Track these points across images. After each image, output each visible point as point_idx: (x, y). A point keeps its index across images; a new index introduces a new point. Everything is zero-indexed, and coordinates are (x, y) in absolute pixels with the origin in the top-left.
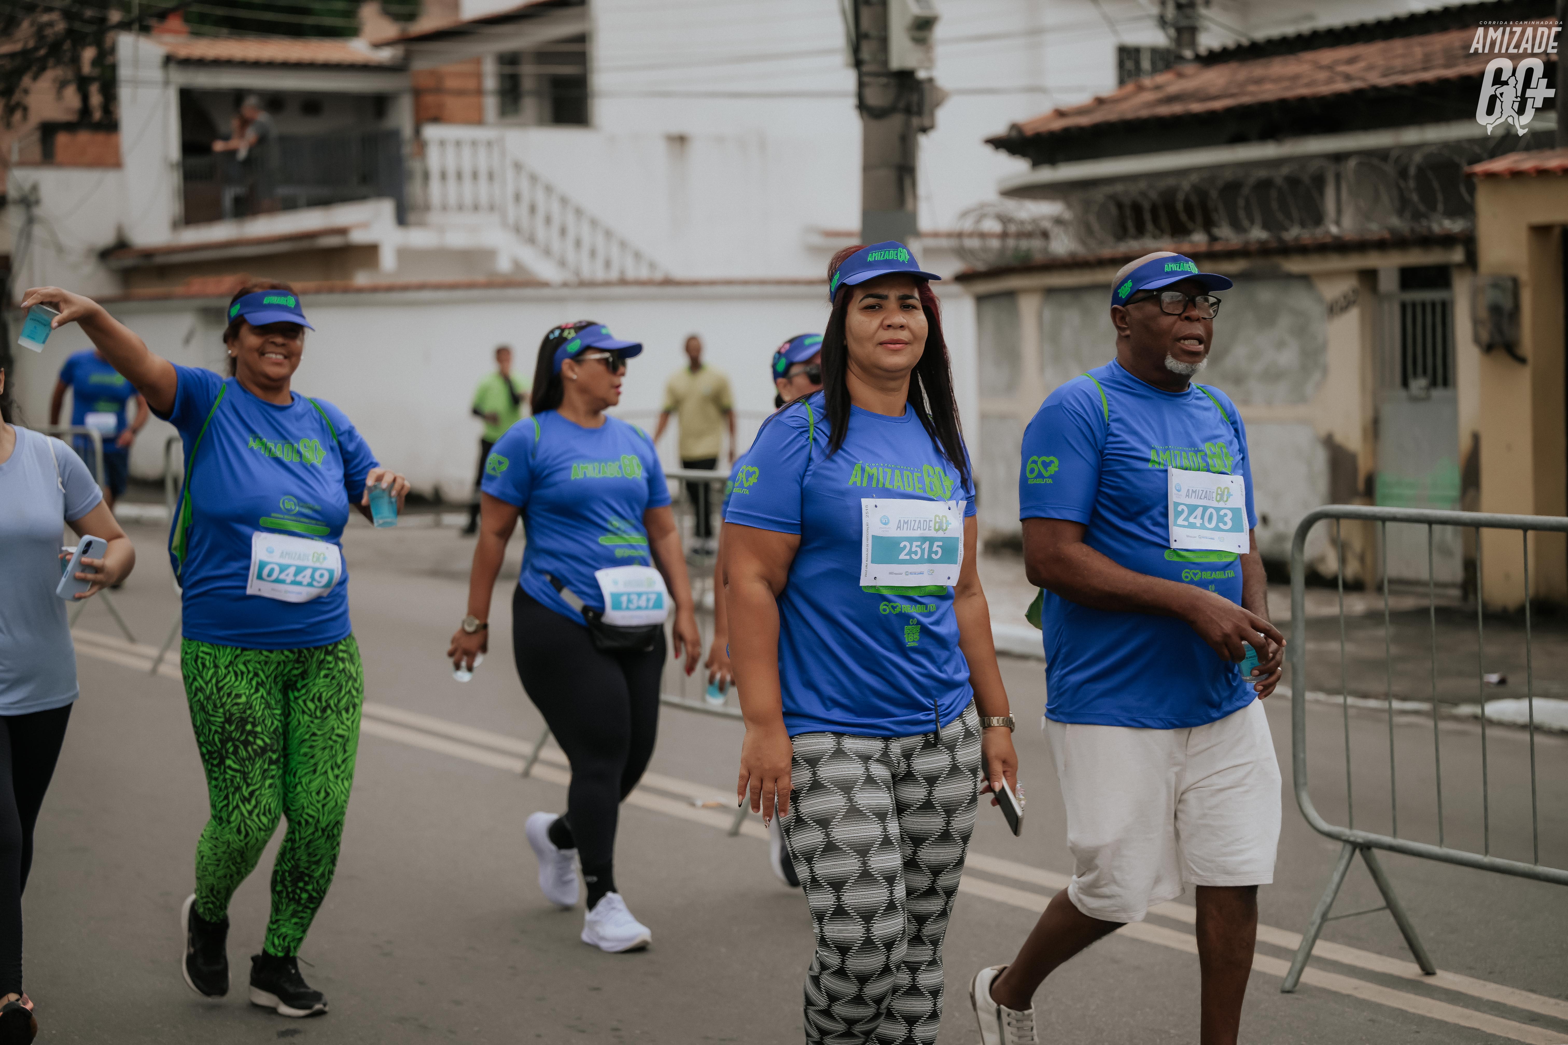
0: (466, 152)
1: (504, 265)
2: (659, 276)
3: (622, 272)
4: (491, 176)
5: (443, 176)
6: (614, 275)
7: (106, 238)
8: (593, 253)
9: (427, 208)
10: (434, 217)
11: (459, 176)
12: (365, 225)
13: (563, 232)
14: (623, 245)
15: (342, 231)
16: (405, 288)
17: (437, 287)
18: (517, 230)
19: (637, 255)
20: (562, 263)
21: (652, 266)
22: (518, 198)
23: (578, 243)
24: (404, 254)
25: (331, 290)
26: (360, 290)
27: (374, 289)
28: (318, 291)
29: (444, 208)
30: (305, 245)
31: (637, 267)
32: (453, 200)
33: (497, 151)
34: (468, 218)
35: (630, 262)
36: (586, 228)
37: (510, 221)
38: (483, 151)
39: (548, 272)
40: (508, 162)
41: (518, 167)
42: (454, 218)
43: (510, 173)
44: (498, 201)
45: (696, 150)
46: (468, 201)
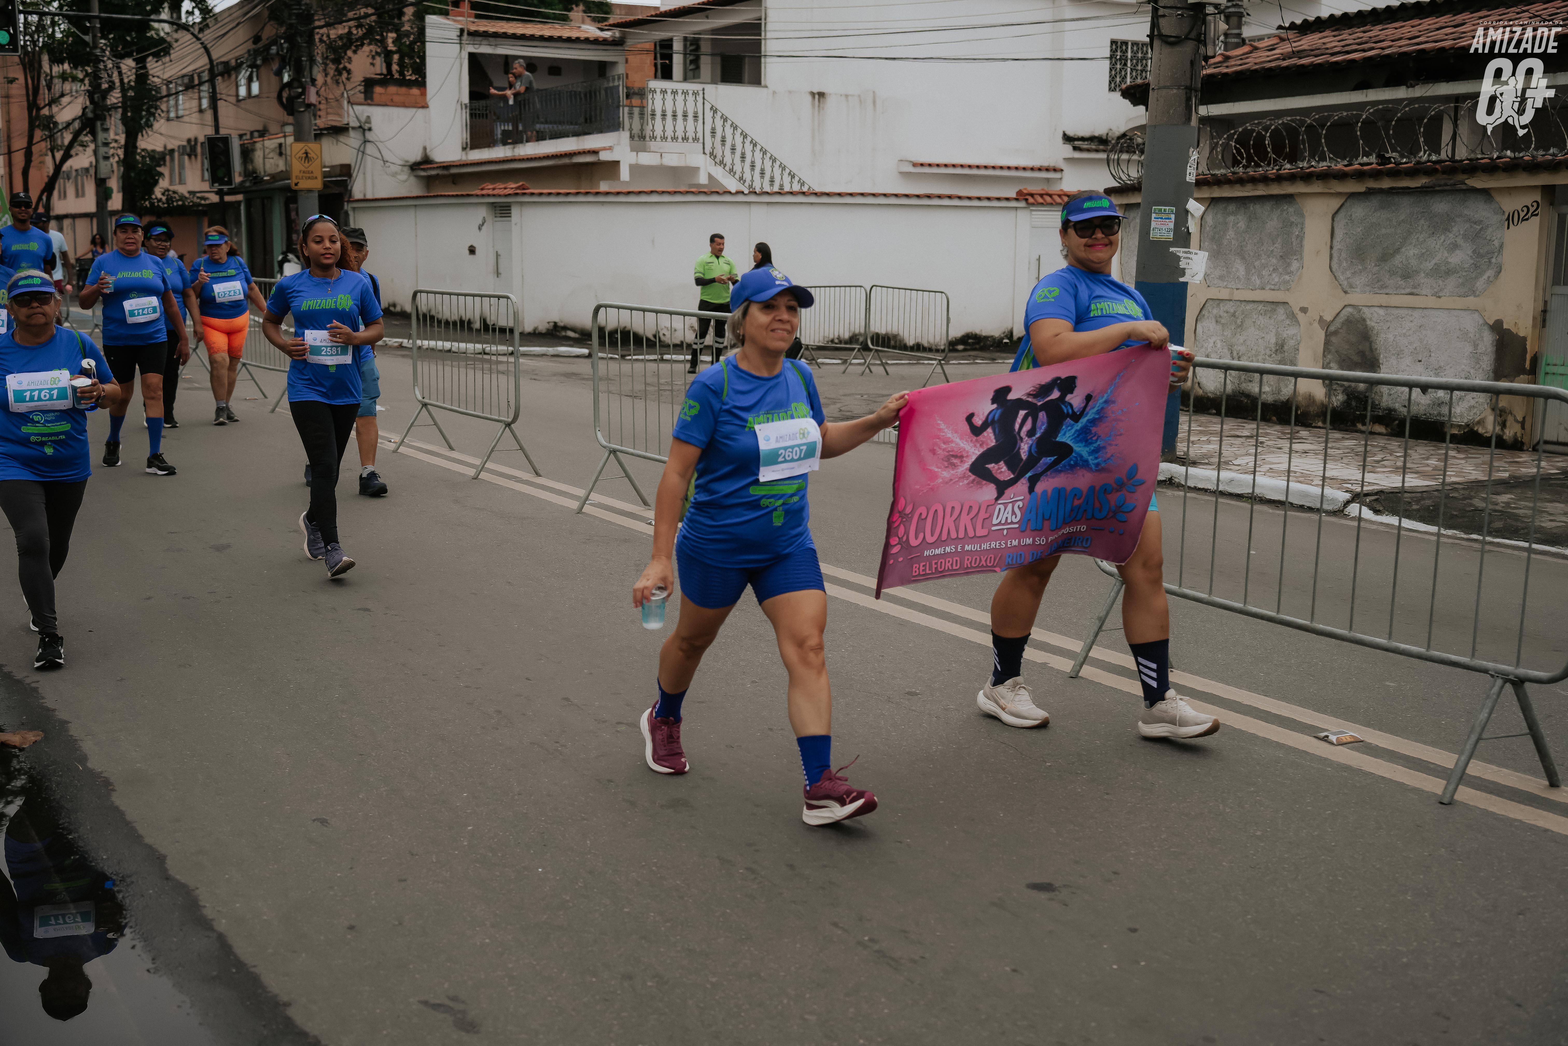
0: (680, 98)
1: (703, 179)
2: (805, 189)
3: (781, 186)
4: (696, 117)
5: (664, 115)
6: (776, 188)
7: (416, 156)
8: (762, 173)
9: (654, 138)
10: (653, 145)
11: (674, 116)
12: (610, 148)
13: (743, 157)
14: (783, 168)
15: (595, 152)
16: (640, 193)
17: (663, 193)
18: (712, 155)
19: (792, 176)
20: (741, 179)
21: (801, 181)
22: (713, 132)
23: (753, 166)
24: (635, 169)
25: (587, 193)
26: (607, 194)
27: (618, 193)
28: (578, 193)
29: (664, 138)
30: (566, 161)
31: (791, 183)
32: (669, 133)
33: (700, 99)
34: (679, 146)
35: (787, 179)
36: (758, 155)
37: (708, 149)
38: (691, 98)
39: (732, 185)
40: (708, 106)
41: (714, 110)
42: (669, 145)
43: (709, 114)
44: (700, 135)
45: (831, 103)
46: (680, 134)
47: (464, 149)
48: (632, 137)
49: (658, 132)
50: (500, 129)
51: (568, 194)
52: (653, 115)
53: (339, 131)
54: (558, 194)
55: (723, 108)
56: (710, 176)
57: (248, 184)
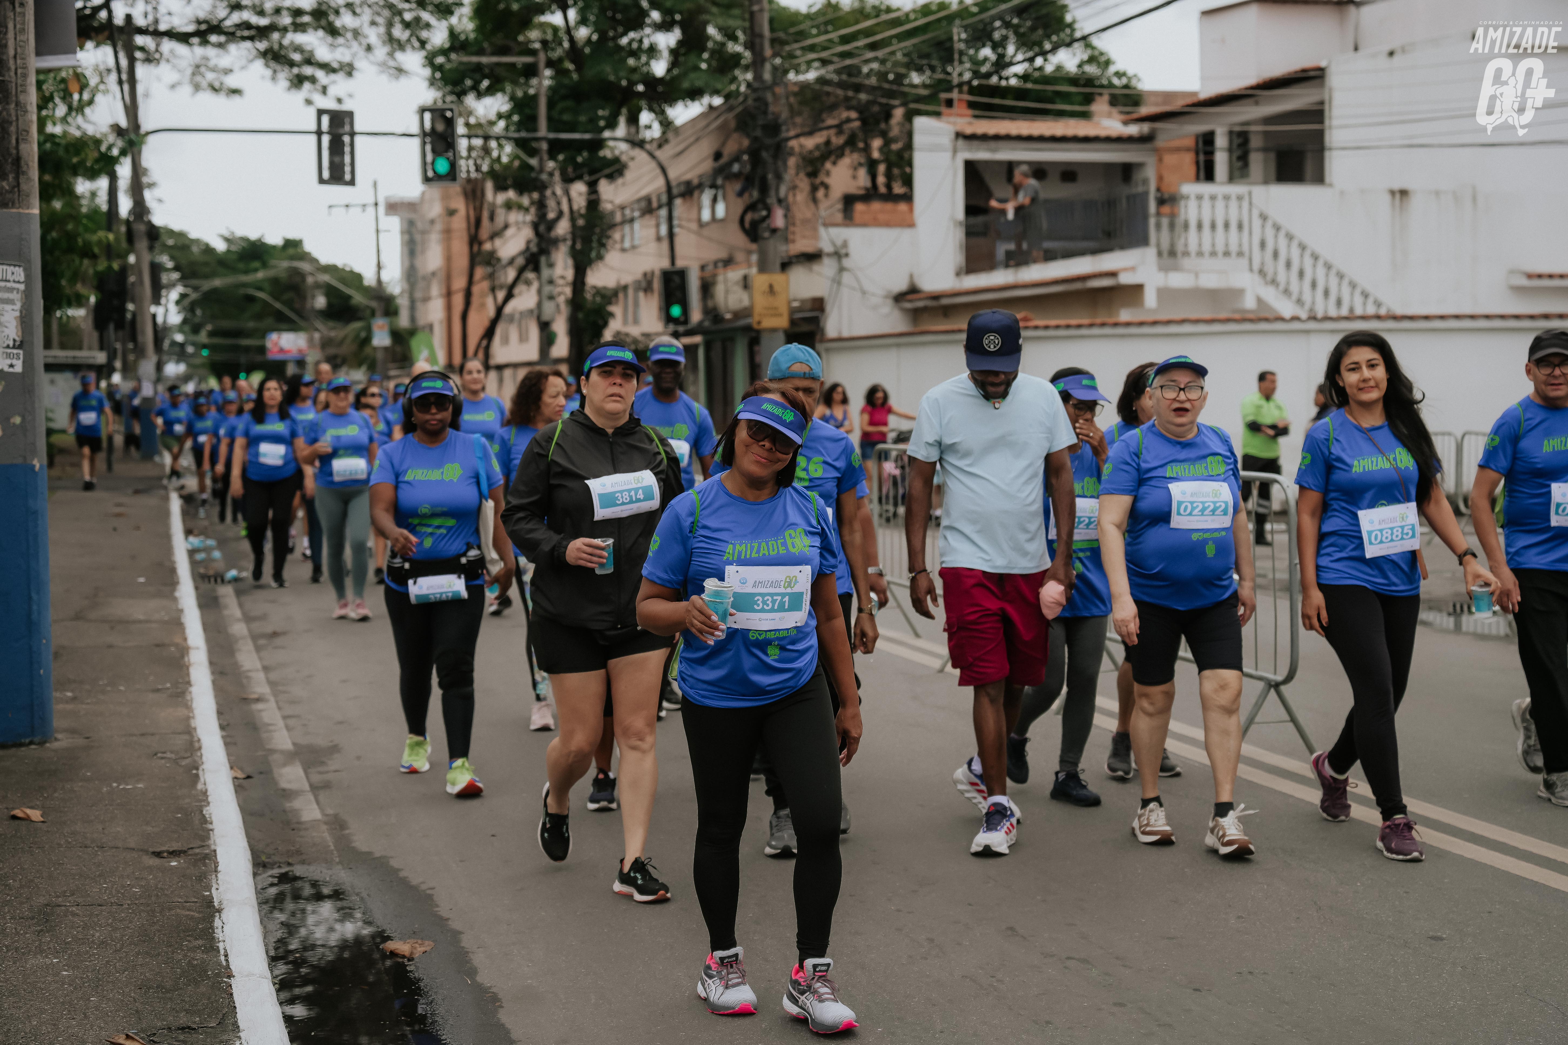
0: (1220, 204)
1: (1250, 303)
2: (1383, 312)
3: (1351, 310)
4: (1240, 227)
5: (1200, 226)
6: (1344, 312)
7: (901, 285)
8: (1326, 293)
9: (1186, 254)
10: (1186, 262)
11: (1213, 226)
12: (1133, 269)
13: (1301, 274)
14: (1353, 285)
15: (1113, 274)
16: (1168, 322)
17: (1197, 321)
18: (1262, 272)
19: (1365, 295)
20: (1299, 302)
21: (1378, 304)
22: (1263, 245)
23: (1314, 285)
24: (1164, 293)
25: (1103, 325)
26: (1128, 324)
27: (1141, 324)
28: (1091, 325)
29: (1200, 254)
30: (1078, 286)
31: (1365, 304)
32: (1207, 247)
33: (1245, 204)
34: (1220, 263)
35: (1358, 300)
36: (1321, 272)
37: (1256, 266)
38: (1233, 204)
39: (1287, 309)
40: (1255, 213)
41: (1264, 217)
42: (1207, 263)
43: (1257, 223)
44: (1245, 248)
45: (1416, 203)
46: (1220, 248)
47: (958, 274)
48: (1160, 254)
49: (1193, 247)
50: (1002, 248)
51: (1079, 326)
52: (1186, 226)
53: (812, 258)
54: (1068, 327)
55: (1275, 215)
56: (1260, 300)
57: (707, 324)
